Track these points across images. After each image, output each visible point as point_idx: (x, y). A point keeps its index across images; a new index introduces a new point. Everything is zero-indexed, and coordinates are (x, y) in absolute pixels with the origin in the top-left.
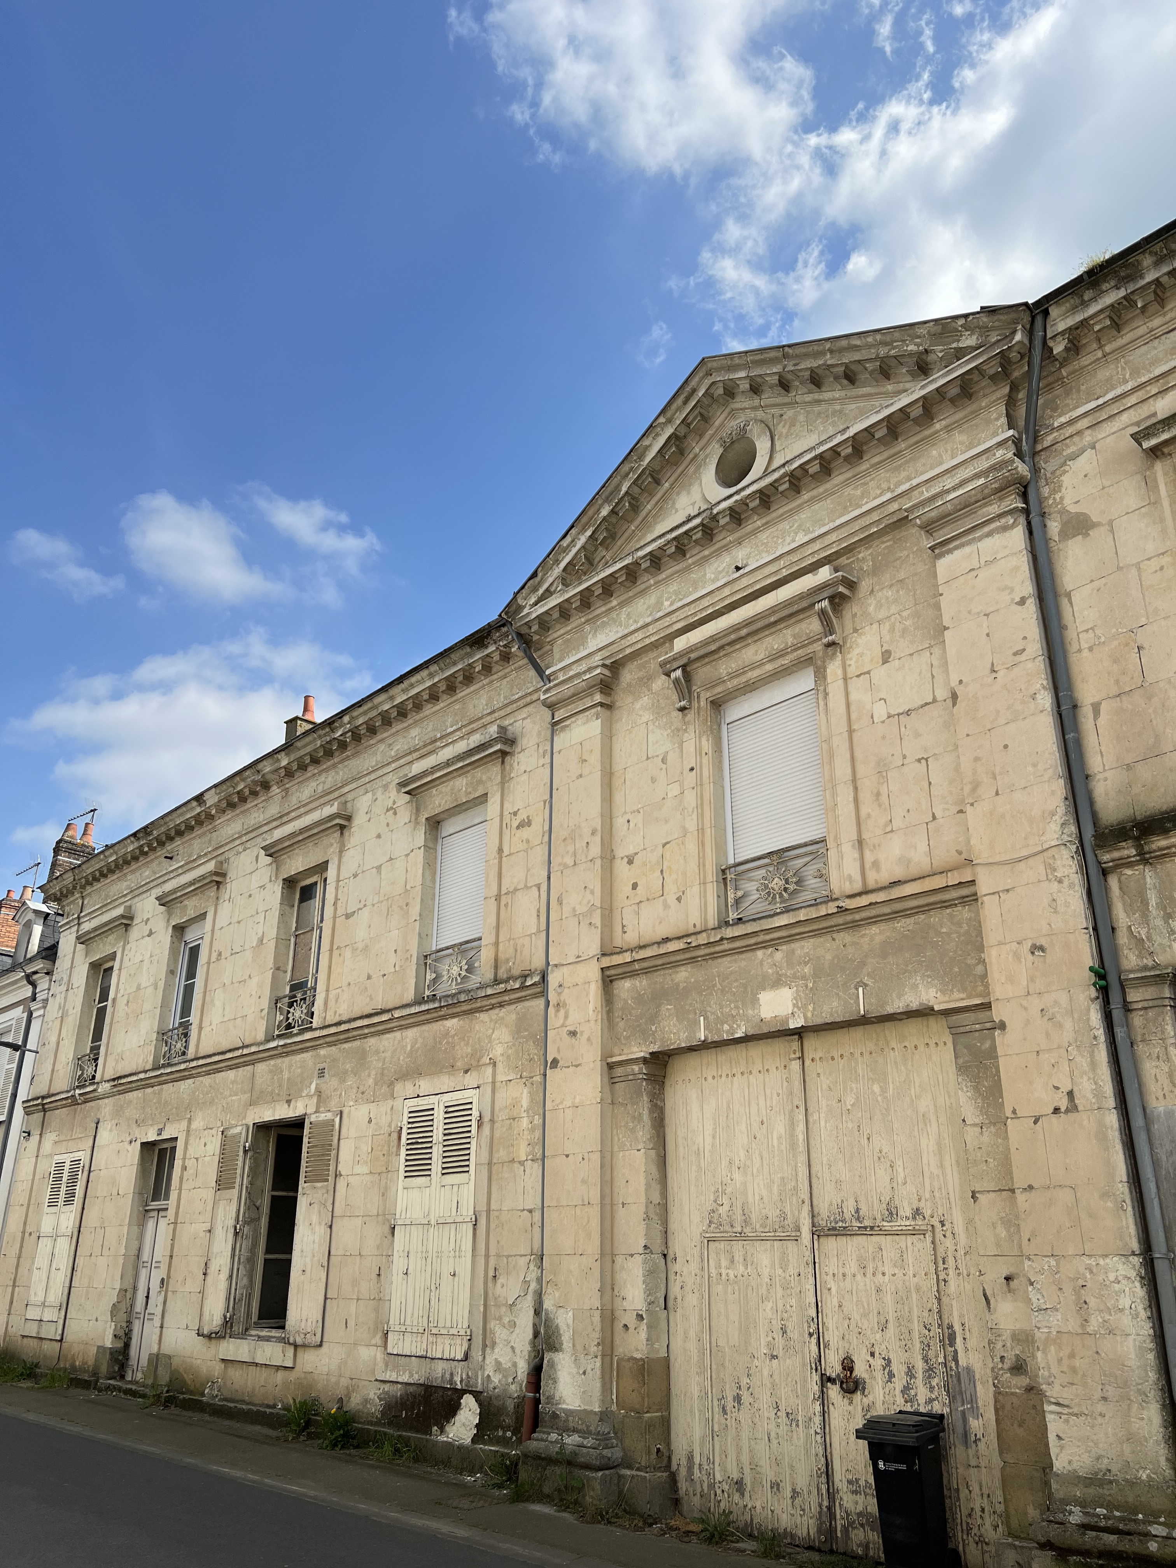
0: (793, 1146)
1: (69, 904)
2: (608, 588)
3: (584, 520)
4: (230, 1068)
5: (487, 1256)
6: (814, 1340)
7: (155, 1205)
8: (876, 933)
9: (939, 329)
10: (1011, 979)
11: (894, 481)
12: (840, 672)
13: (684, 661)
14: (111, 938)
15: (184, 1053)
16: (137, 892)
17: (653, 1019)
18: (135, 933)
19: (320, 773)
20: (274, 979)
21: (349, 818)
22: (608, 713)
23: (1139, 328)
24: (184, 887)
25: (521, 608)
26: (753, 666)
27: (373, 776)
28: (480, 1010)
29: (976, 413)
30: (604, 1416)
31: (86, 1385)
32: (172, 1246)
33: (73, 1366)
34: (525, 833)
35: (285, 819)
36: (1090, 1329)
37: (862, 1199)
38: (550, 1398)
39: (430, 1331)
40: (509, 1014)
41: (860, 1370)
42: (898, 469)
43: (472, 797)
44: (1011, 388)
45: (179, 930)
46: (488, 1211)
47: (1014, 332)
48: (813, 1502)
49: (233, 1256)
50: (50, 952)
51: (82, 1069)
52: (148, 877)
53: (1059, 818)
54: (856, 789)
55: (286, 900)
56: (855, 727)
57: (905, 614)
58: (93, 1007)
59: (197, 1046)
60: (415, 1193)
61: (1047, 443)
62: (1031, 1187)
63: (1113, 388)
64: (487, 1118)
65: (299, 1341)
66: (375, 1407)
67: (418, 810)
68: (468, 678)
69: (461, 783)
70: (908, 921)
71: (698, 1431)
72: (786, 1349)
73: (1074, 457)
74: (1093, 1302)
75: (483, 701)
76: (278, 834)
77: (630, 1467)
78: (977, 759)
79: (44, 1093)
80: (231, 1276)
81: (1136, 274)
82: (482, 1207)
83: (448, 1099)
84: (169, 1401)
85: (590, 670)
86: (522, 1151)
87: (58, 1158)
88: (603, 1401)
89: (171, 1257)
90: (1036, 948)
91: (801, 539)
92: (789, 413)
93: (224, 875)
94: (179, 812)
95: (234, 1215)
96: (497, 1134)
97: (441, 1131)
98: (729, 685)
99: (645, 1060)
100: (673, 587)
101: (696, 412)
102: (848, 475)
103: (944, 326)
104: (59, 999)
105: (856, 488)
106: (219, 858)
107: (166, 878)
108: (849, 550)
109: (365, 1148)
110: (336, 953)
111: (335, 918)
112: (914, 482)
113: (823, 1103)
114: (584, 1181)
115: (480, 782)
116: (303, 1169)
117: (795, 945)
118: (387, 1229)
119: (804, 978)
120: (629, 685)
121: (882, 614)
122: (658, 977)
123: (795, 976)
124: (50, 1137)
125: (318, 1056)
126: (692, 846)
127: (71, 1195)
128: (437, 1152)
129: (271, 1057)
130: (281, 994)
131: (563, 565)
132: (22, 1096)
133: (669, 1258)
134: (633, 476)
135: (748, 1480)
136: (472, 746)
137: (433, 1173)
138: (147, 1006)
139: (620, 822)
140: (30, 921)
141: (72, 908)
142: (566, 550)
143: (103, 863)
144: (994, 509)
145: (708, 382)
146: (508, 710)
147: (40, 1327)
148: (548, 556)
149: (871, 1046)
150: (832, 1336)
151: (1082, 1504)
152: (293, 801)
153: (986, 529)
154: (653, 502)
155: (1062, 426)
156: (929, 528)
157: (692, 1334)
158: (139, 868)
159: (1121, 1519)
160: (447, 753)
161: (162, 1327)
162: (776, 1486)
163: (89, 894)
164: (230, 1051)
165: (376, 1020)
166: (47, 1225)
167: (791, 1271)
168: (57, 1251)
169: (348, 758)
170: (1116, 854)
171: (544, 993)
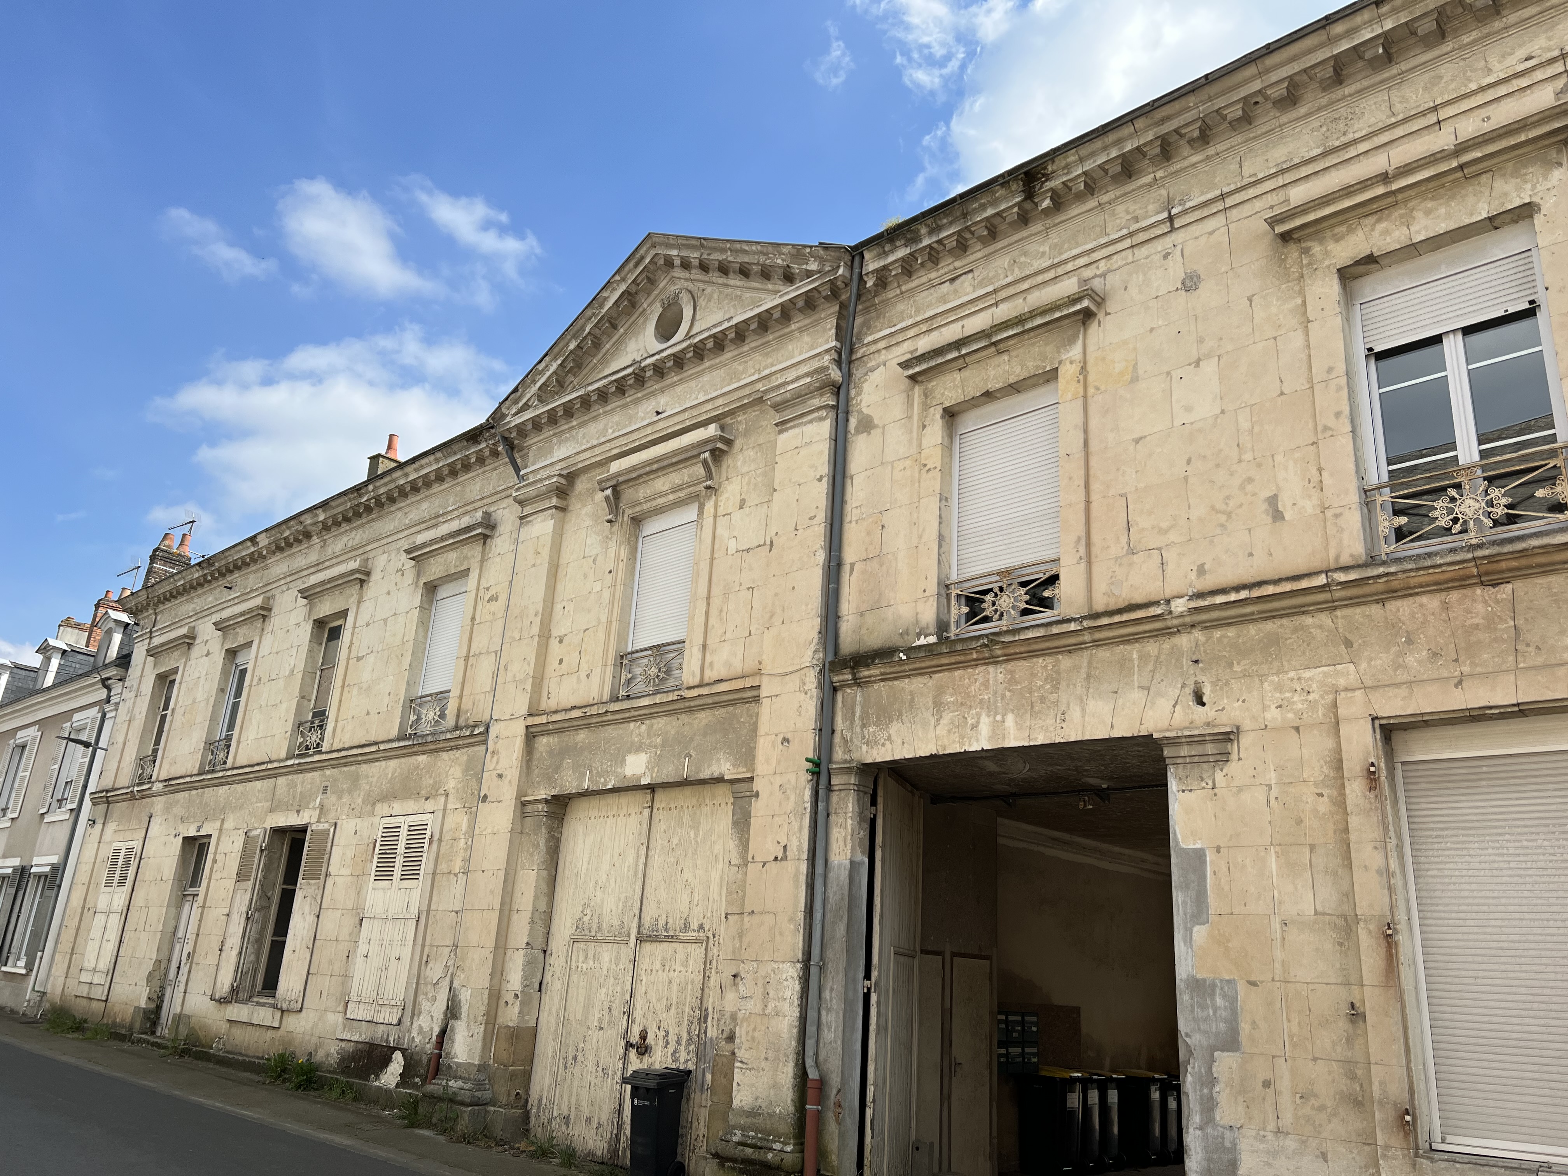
0: (636, 874)
1: (143, 619)
2: (569, 411)
3: (556, 350)
4: (258, 779)
5: (423, 946)
6: (626, 1017)
7: (191, 890)
8: (703, 718)
9: (794, 251)
10: (767, 761)
11: (763, 364)
12: (712, 510)
13: (614, 482)
14: (176, 654)
15: (225, 763)
16: (200, 615)
17: (557, 769)
18: (197, 651)
19: (351, 530)
20: (299, 706)
21: (368, 574)
22: (561, 514)
23: (922, 278)
24: (235, 616)
25: (504, 416)
26: (662, 495)
27: (390, 539)
28: (442, 750)
29: (817, 322)
30: (482, 1067)
31: (122, 1038)
32: (199, 926)
33: (114, 1022)
34: (493, 606)
35: (321, 567)
36: (767, 1012)
37: (671, 915)
38: (448, 1054)
39: (378, 1003)
40: (462, 756)
41: (650, 1040)
42: (767, 355)
43: (458, 569)
44: (840, 308)
45: (232, 653)
46: (428, 911)
47: (839, 267)
48: (608, 1131)
49: (244, 936)
50: (124, 660)
51: (143, 768)
52: (211, 603)
53: (813, 647)
54: (708, 604)
55: (315, 638)
56: (716, 556)
57: (758, 472)
58: (157, 715)
59: (235, 758)
60: (380, 893)
61: (859, 355)
62: (753, 912)
63: (903, 320)
64: (436, 837)
65: (285, 1007)
66: (334, 1060)
67: (418, 575)
68: (467, 467)
69: (452, 556)
70: (724, 710)
71: (547, 1081)
72: (609, 1022)
73: (872, 370)
74: (772, 993)
75: (478, 487)
76: (314, 580)
77: (494, 1106)
78: (776, 595)
79: (110, 787)
80: (240, 953)
81: (916, 239)
82: (424, 908)
83: (412, 820)
84: (184, 1052)
85: (549, 477)
86: (457, 866)
87: (116, 845)
88: (482, 1057)
89: (198, 935)
90: (786, 740)
91: (702, 398)
92: (709, 290)
93: (270, 610)
94: (237, 549)
95: (247, 903)
96: (442, 851)
97: (403, 844)
98: (645, 507)
99: (546, 801)
100: (616, 418)
101: (644, 275)
102: (735, 353)
103: (798, 250)
104: (129, 703)
105: (740, 364)
106: (267, 594)
107: (225, 605)
108: (731, 413)
109: (350, 854)
110: (346, 689)
111: (348, 659)
112: (774, 369)
113: (659, 841)
114: (492, 892)
115: (466, 558)
116: (302, 868)
117: (654, 721)
118: (357, 921)
119: (656, 747)
120: (580, 493)
121: (745, 469)
122: (565, 737)
123: (650, 745)
124: (111, 826)
125: (324, 775)
126: (601, 635)
127: (124, 877)
128: (399, 861)
129: (289, 773)
130: (303, 720)
131: (538, 385)
132: (91, 788)
133: (548, 953)
134: (595, 320)
135: (572, 1117)
136: (463, 526)
137: (394, 878)
138: (199, 719)
139: (558, 607)
140: (110, 629)
141: (146, 623)
142: (542, 373)
143: (172, 586)
144: (816, 402)
145: (653, 252)
146: (494, 499)
147: (90, 989)
148: (527, 376)
149: (694, 801)
150: (638, 1015)
151: (743, 1129)
152: (329, 551)
153: (810, 417)
154: (611, 343)
155: (869, 344)
156: (778, 407)
157: (554, 1011)
158: (204, 593)
159: (761, 1139)
160: (444, 529)
161: (185, 992)
162: (589, 1120)
163: (161, 611)
164: (258, 764)
165: (367, 750)
166: (102, 903)
167: (621, 966)
168: (108, 925)
169: (373, 520)
170: (841, 678)
171: (485, 742)
